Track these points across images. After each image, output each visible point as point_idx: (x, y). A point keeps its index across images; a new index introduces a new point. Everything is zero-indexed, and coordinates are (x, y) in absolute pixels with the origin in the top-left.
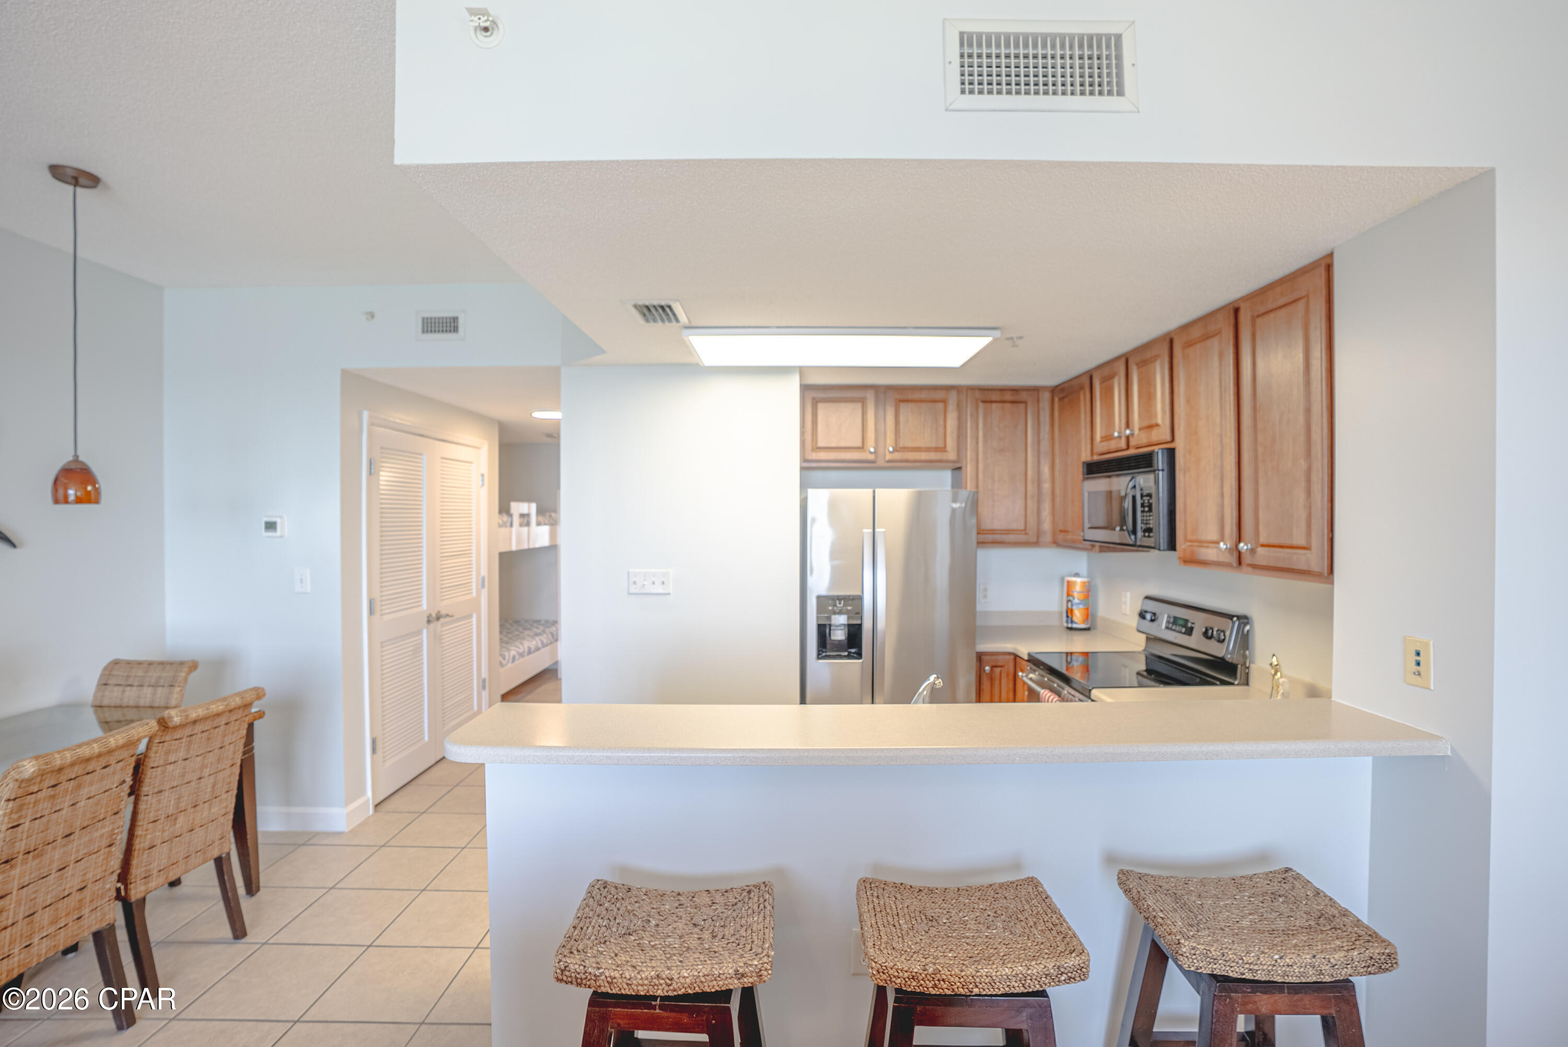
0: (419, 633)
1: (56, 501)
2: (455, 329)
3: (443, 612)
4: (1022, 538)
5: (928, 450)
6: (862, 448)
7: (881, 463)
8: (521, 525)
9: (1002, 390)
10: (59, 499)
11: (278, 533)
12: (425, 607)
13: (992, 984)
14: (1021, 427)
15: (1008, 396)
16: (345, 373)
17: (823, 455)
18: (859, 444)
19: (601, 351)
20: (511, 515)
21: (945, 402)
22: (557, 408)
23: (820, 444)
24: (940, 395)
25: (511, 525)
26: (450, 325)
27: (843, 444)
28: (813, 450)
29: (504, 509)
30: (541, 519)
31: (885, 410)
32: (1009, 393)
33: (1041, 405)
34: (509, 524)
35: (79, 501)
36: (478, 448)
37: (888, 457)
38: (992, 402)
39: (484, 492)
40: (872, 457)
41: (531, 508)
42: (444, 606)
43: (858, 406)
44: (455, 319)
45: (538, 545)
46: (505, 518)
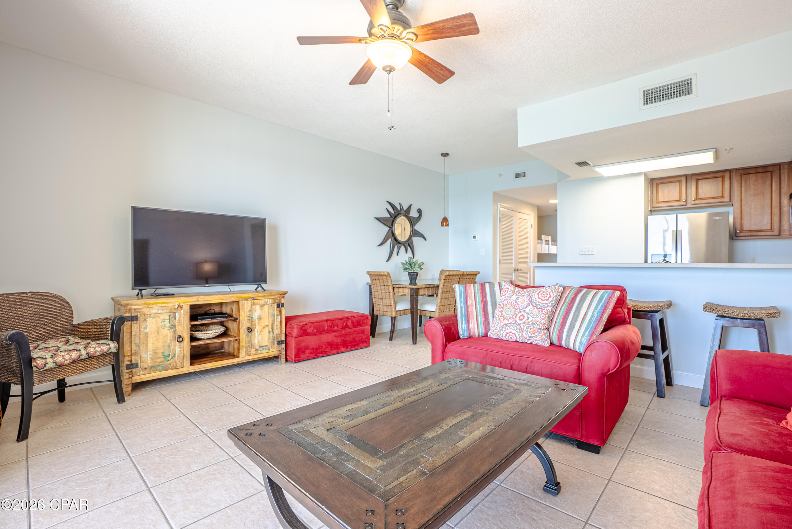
0: (512, 273)
1: (442, 226)
2: (525, 176)
3: (519, 269)
4: (770, 233)
5: (714, 198)
6: (680, 200)
7: (689, 206)
8: (546, 244)
9: (756, 168)
10: (442, 225)
11: (476, 239)
12: (514, 266)
13: (640, 307)
14: (769, 182)
15: (760, 170)
16: (494, 192)
17: (661, 205)
18: (678, 199)
19: (569, 177)
20: (542, 240)
21: (723, 178)
22: (556, 198)
23: (660, 200)
24: (719, 175)
25: (542, 244)
26: (523, 175)
27: (670, 200)
28: (657, 203)
29: (539, 238)
30: (553, 243)
31: (691, 184)
32: (761, 168)
33: (782, 171)
34: (541, 243)
35: (446, 226)
36: (530, 215)
37: (693, 203)
38: (750, 174)
39: (532, 230)
40: (684, 203)
41: (549, 238)
42: (519, 267)
43: (678, 184)
44: (524, 173)
45: (552, 253)
46: (540, 241)
